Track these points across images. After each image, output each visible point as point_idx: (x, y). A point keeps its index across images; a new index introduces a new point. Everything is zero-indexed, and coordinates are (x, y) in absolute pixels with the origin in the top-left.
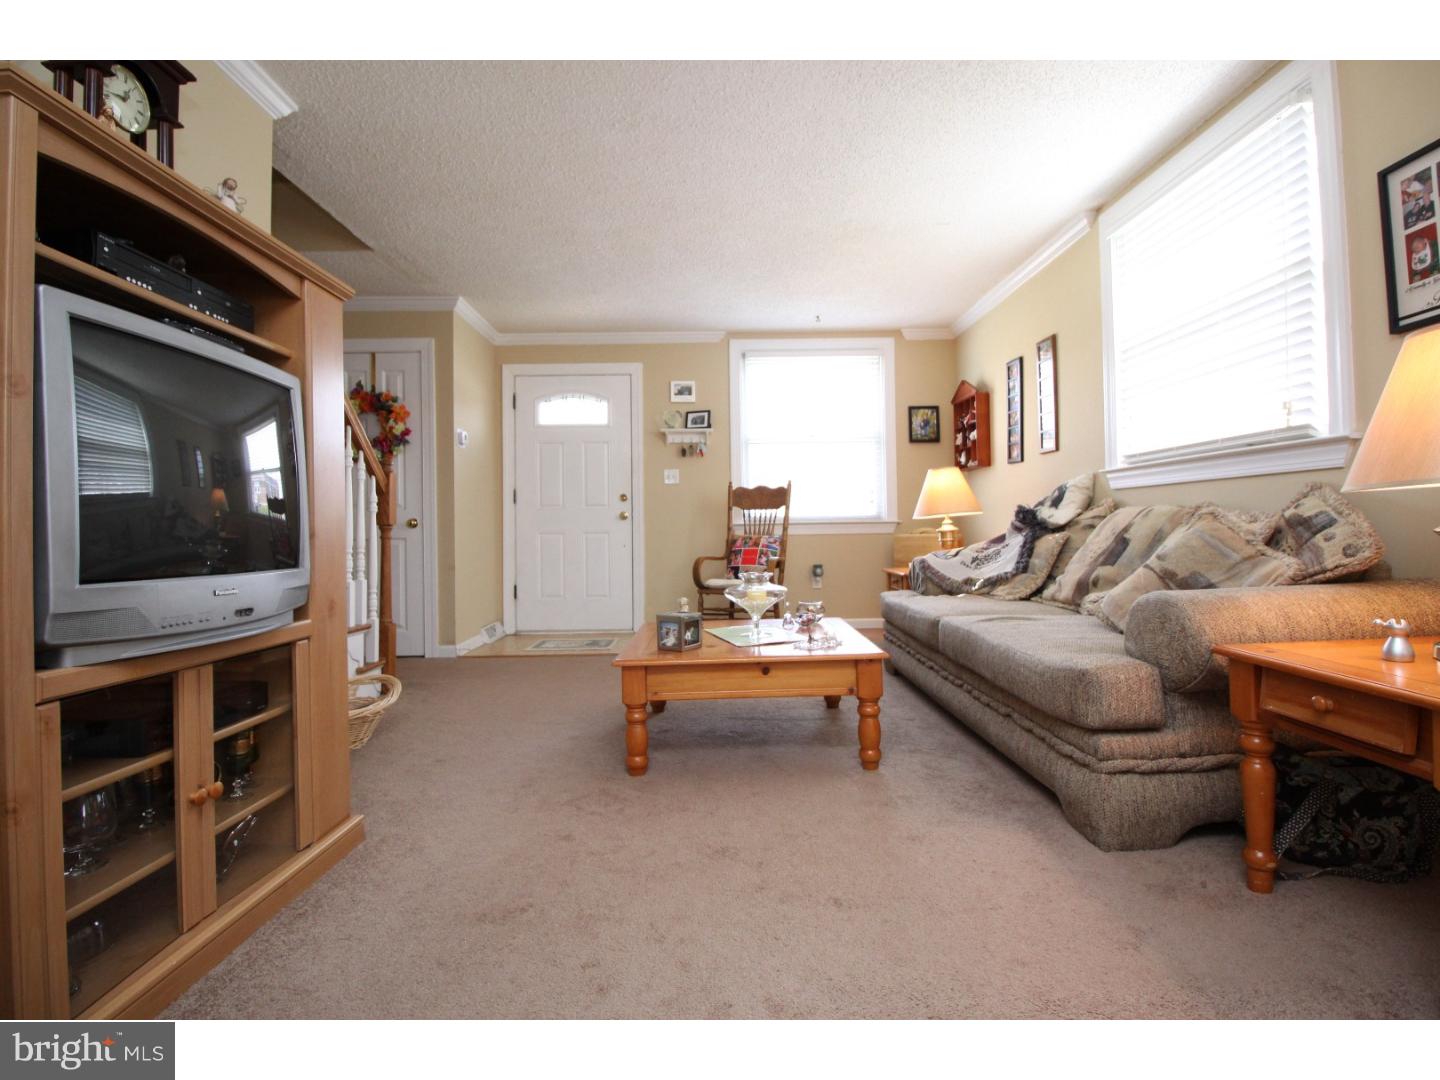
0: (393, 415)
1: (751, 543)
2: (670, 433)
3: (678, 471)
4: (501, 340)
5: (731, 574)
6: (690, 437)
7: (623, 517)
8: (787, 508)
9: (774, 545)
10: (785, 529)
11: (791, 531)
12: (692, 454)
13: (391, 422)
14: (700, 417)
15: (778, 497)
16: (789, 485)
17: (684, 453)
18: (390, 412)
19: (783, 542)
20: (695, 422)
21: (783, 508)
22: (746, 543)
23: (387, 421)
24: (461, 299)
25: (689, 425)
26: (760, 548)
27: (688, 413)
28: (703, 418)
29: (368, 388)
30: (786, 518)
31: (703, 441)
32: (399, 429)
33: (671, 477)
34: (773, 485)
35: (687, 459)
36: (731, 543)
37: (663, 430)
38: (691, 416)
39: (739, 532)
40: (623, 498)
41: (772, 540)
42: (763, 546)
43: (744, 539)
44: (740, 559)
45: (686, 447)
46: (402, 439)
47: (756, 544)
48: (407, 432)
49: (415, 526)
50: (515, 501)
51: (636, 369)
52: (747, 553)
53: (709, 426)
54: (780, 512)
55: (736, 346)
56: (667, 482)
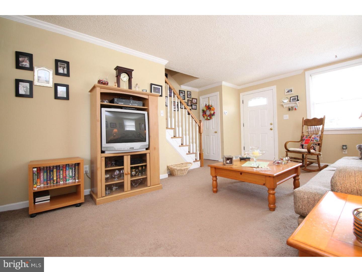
0: (211, 110)
1: (308, 137)
2: (284, 104)
3: (288, 115)
4: (239, 88)
5: (301, 147)
6: (292, 104)
7: (271, 129)
8: (323, 125)
9: (317, 138)
10: (322, 132)
11: (324, 133)
12: (292, 110)
13: (211, 111)
14: (294, 98)
15: (320, 122)
16: (324, 117)
17: (289, 109)
18: (211, 109)
19: (321, 137)
20: (293, 100)
21: (322, 125)
22: (307, 137)
23: (210, 111)
24: (223, 82)
25: (291, 101)
26: (311, 139)
27: (291, 97)
28: (295, 98)
29: (207, 105)
30: (323, 128)
31: (296, 105)
32: (212, 112)
33: (286, 117)
34: (319, 117)
35: (291, 112)
36: (302, 137)
37: (281, 104)
38: (292, 98)
39: (305, 134)
40: (271, 124)
41: (316, 136)
42: (312, 138)
43: (307, 136)
44: (304, 142)
45: (290, 108)
46: (213, 114)
47: (310, 137)
48: (214, 113)
49: (216, 133)
50: (244, 126)
51: (274, 88)
52: (306, 140)
53: (298, 100)
54: (321, 127)
55: (307, 73)
56: (284, 118)
